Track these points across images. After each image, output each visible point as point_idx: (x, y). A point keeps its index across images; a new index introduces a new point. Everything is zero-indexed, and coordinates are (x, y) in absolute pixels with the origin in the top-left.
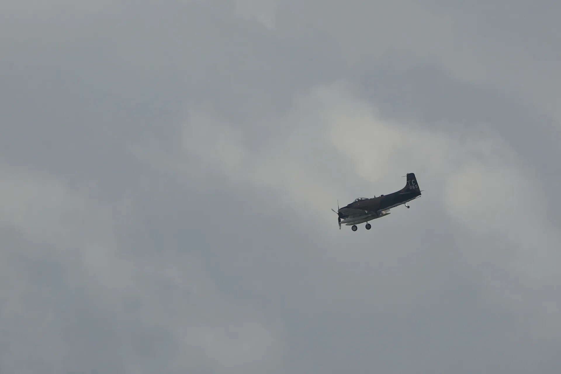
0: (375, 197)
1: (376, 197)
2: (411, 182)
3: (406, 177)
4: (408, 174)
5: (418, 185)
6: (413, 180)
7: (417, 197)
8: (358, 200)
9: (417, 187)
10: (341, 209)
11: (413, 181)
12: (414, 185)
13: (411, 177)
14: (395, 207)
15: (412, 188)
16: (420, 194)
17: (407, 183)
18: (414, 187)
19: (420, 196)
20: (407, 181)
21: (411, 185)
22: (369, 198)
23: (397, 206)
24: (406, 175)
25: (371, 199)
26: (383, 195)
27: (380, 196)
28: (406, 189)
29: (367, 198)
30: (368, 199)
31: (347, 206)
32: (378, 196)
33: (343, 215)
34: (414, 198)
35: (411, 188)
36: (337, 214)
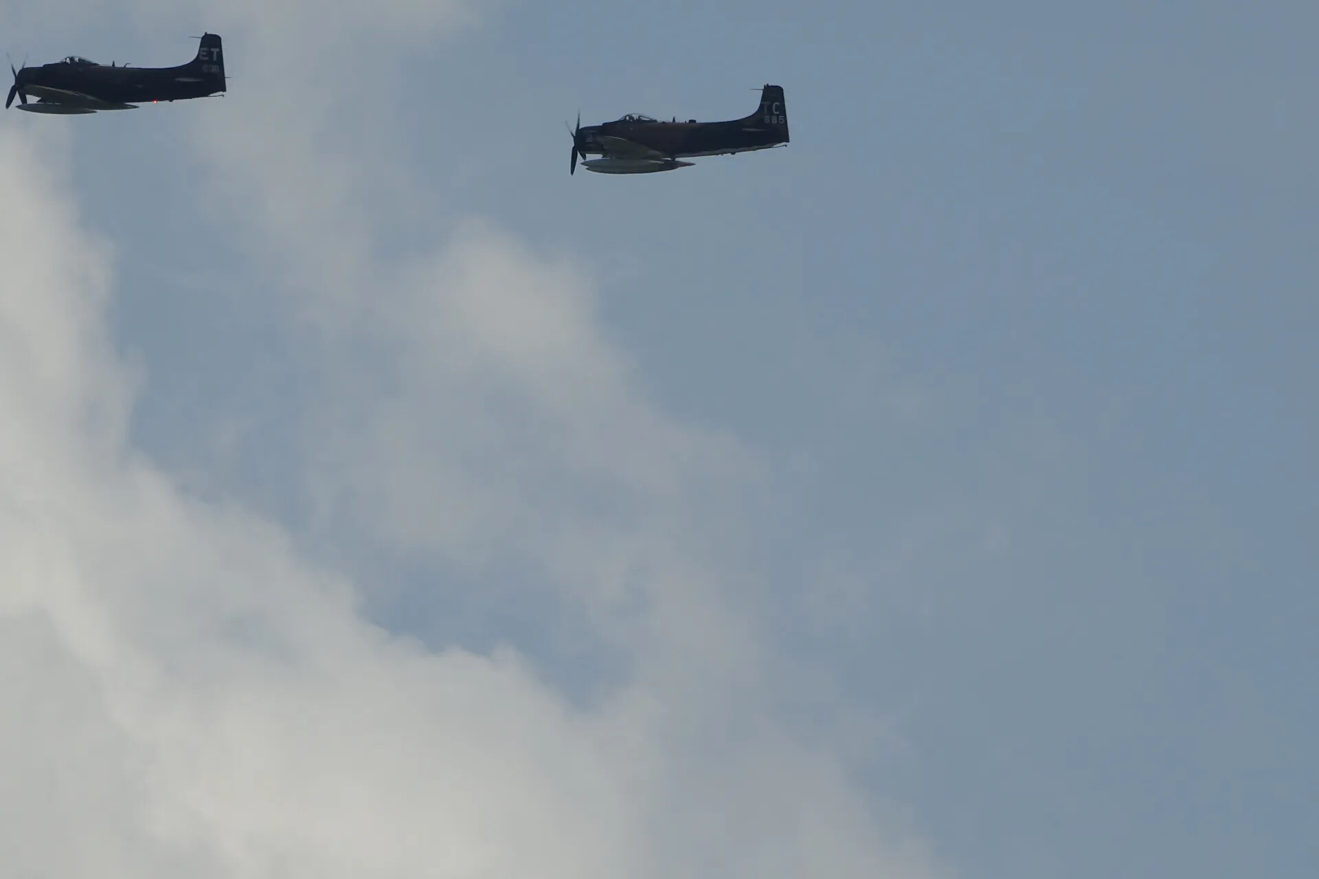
0: (674, 119)
1: (676, 122)
2: (770, 108)
3: (762, 90)
4: (768, 85)
5: (786, 117)
6: (778, 103)
7: (778, 145)
8: (631, 117)
9: (781, 121)
10: (585, 128)
11: (776, 105)
13: (773, 96)
14: (717, 154)
16: (788, 141)
17: (761, 106)
18: (774, 121)
19: (784, 143)
20: (764, 98)
21: (771, 114)
22: (660, 120)
23: (722, 154)
24: (763, 88)
25: (664, 123)
26: (695, 121)
27: (688, 122)
28: (757, 119)
29: (654, 118)
30: (656, 121)
31: (601, 124)
32: (683, 118)
33: (587, 146)
34: (768, 146)
35: (767, 119)
36: (573, 138)
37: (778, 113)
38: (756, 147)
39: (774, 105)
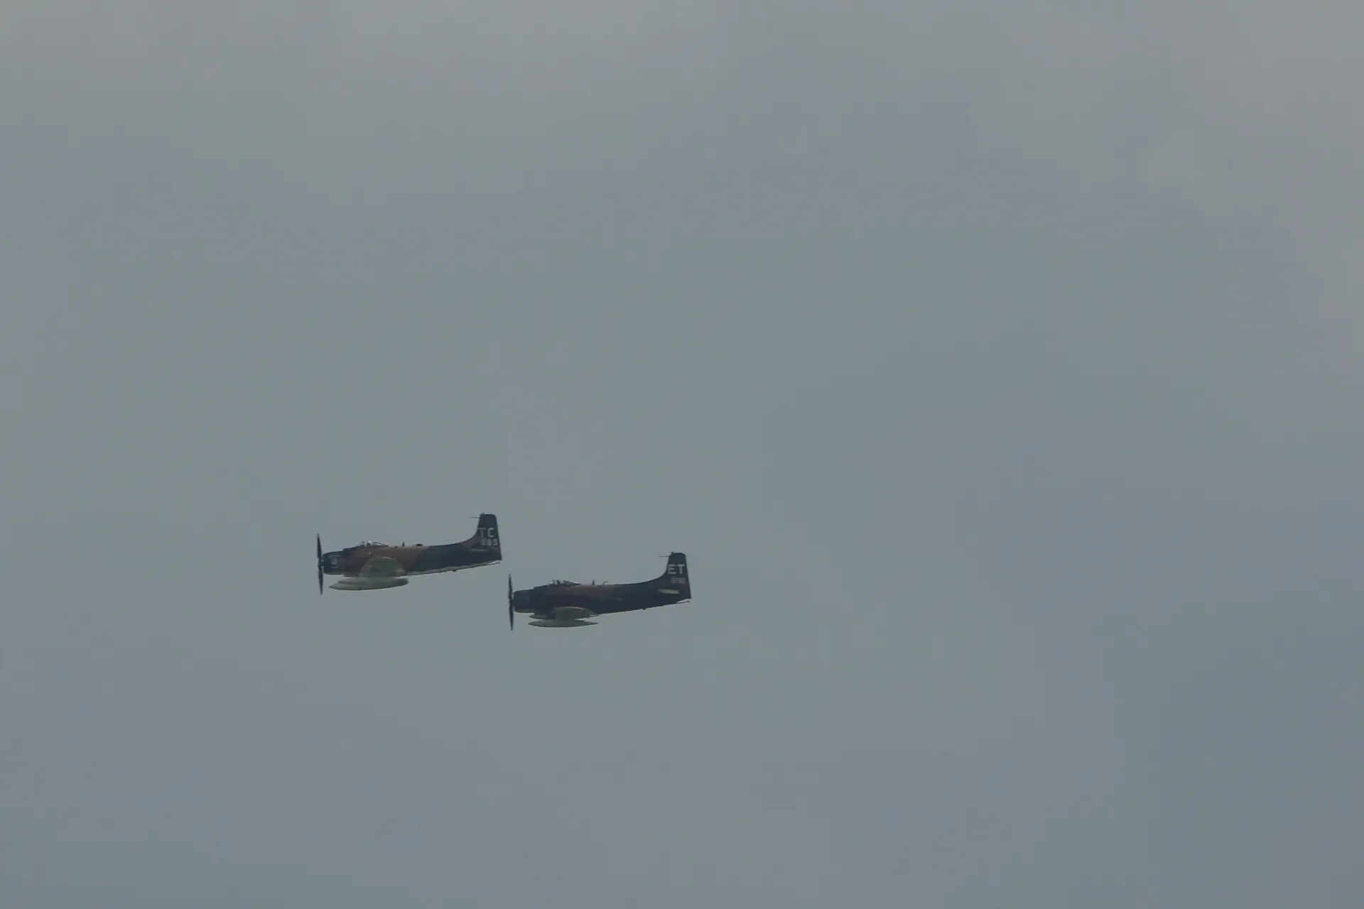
0: (403, 545)
1: (406, 546)
2: (486, 532)
3: (478, 520)
4: (482, 514)
5: (499, 541)
6: (491, 529)
7: (494, 563)
8: (368, 544)
9: (495, 544)
10: (326, 554)
11: (491, 531)
12: (489, 538)
13: (488, 523)
14: (440, 572)
15: (486, 543)
17: (478, 532)
18: (489, 543)
19: (498, 561)
20: (479, 526)
21: (486, 537)
22: (391, 545)
24: (479, 516)
25: (395, 547)
26: (421, 545)
27: (415, 546)
28: (475, 541)
29: (387, 544)
30: (388, 546)
31: (342, 550)
32: (410, 544)
33: (333, 567)
34: (485, 563)
35: (483, 542)
36: (317, 562)
37: (492, 536)
38: (475, 565)
39: (489, 533)
